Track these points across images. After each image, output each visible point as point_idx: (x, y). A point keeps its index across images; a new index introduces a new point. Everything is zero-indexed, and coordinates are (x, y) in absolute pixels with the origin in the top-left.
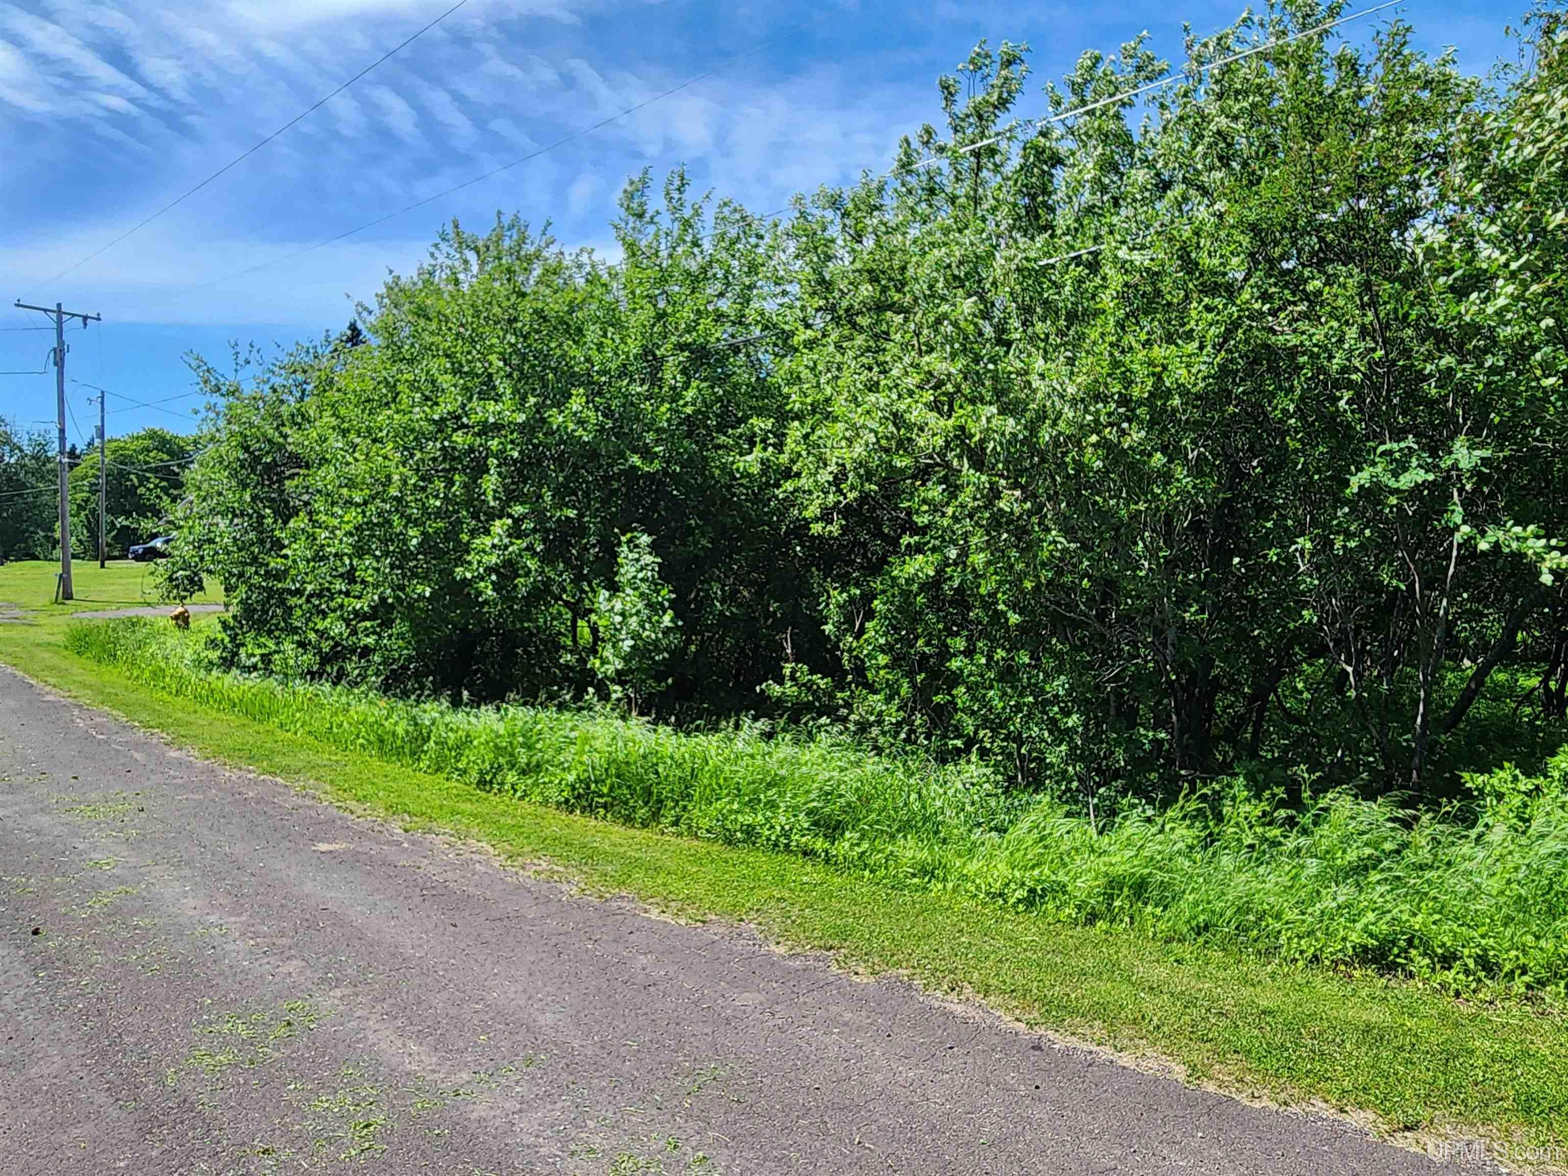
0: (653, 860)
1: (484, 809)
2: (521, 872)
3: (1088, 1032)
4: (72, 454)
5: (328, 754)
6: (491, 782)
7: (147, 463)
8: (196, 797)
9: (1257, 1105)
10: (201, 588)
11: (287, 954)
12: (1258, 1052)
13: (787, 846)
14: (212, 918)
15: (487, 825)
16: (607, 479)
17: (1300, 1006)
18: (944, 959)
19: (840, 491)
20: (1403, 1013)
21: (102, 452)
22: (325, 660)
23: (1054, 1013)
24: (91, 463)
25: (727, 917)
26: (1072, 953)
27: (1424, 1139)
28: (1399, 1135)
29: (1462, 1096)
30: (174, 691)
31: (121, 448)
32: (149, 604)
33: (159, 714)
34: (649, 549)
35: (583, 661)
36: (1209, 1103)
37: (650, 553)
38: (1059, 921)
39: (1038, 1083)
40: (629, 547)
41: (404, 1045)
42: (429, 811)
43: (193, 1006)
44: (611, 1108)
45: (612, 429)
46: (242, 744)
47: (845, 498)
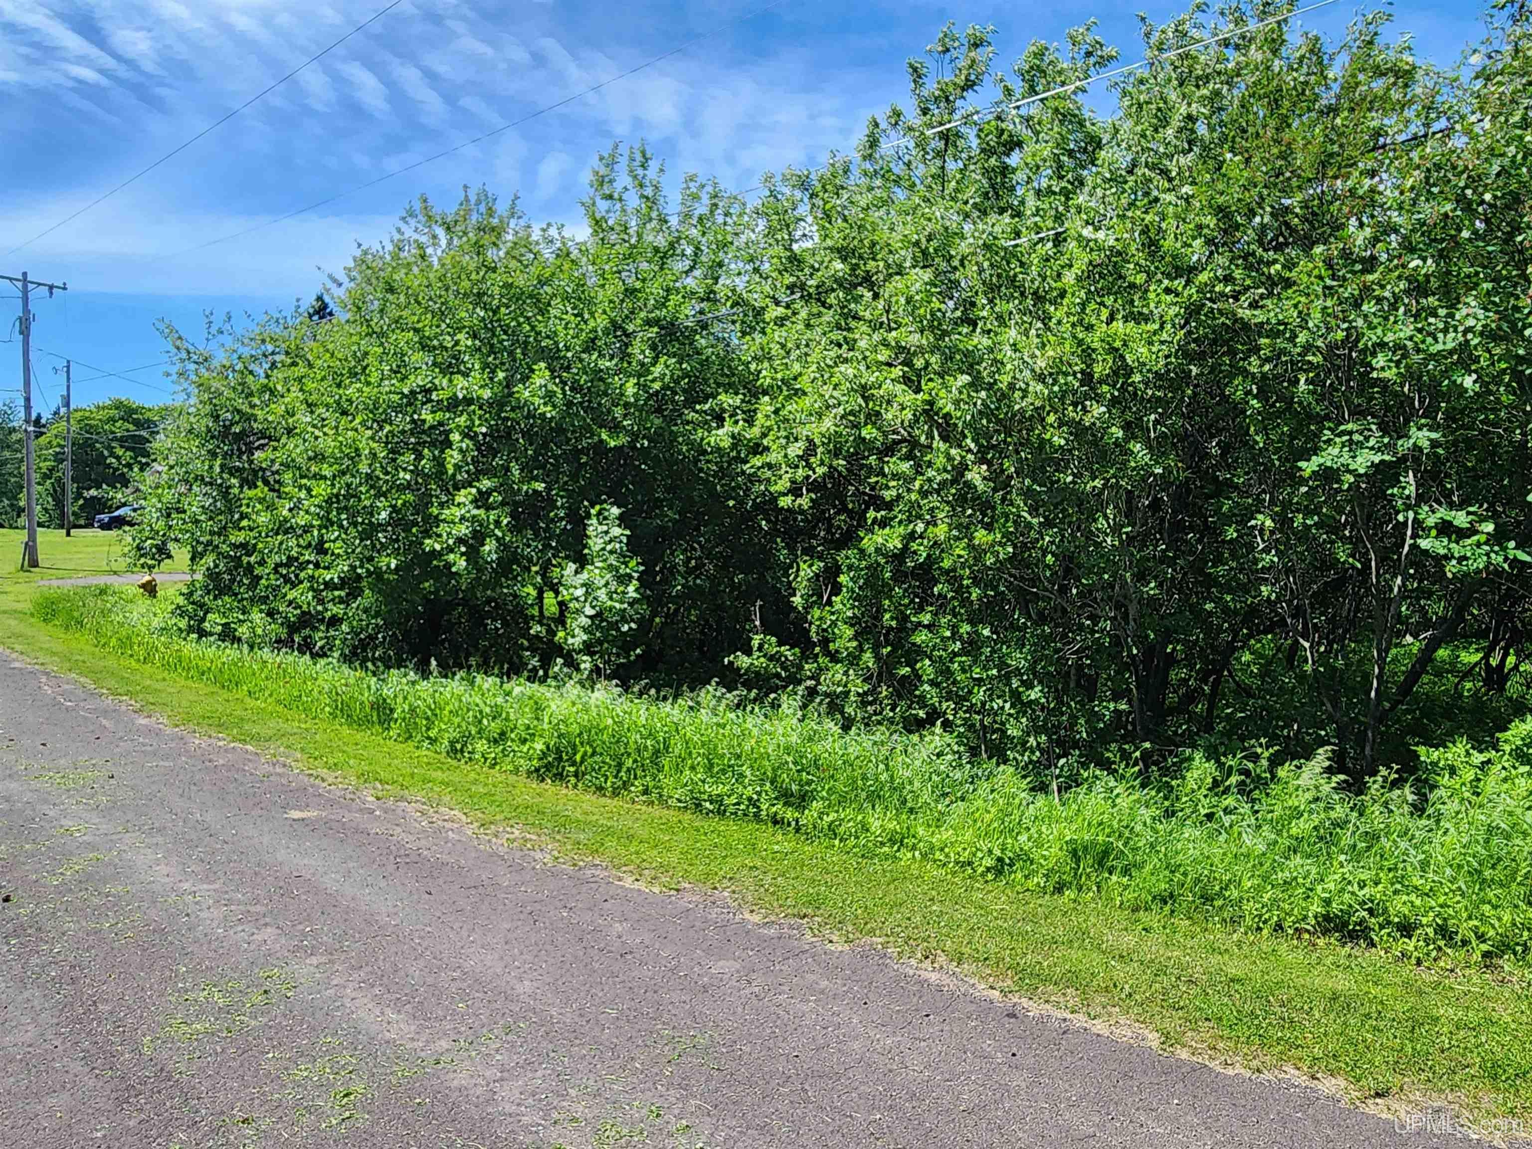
0: (625, 829)
1: (455, 777)
2: (494, 840)
3: (1061, 1000)
4: (37, 422)
5: (296, 723)
6: (462, 751)
7: (113, 433)
8: (166, 764)
9: (1230, 1072)
10: (169, 557)
11: (262, 922)
12: (1229, 1020)
13: (756, 815)
14: (186, 886)
15: (459, 793)
16: (577, 452)
17: (1268, 974)
18: (917, 927)
19: (809, 466)
20: (1368, 981)
21: (68, 421)
22: (293, 628)
23: (1027, 981)
24: (55, 432)
25: (701, 885)
26: (1042, 922)
27: (1395, 1106)
28: (1370, 1102)
29: (1430, 1063)
30: (142, 658)
31: (86, 418)
32: (115, 573)
33: (128, 682)
34: (617, 522)
35: (552, 633)
36: (1184, 1070)
37: (619, 526)
38: (1028, 890)
39: (1014, 1050)
40: (598, 519)
41: (382, 1013)
42: (401, 779)
43: (168, 973)
44: (591, 1075)
45: (581, 403)
46: (211, 712)
47: (814, 473)
